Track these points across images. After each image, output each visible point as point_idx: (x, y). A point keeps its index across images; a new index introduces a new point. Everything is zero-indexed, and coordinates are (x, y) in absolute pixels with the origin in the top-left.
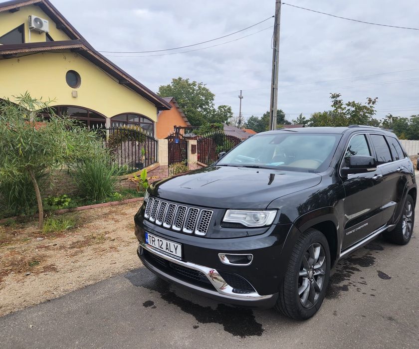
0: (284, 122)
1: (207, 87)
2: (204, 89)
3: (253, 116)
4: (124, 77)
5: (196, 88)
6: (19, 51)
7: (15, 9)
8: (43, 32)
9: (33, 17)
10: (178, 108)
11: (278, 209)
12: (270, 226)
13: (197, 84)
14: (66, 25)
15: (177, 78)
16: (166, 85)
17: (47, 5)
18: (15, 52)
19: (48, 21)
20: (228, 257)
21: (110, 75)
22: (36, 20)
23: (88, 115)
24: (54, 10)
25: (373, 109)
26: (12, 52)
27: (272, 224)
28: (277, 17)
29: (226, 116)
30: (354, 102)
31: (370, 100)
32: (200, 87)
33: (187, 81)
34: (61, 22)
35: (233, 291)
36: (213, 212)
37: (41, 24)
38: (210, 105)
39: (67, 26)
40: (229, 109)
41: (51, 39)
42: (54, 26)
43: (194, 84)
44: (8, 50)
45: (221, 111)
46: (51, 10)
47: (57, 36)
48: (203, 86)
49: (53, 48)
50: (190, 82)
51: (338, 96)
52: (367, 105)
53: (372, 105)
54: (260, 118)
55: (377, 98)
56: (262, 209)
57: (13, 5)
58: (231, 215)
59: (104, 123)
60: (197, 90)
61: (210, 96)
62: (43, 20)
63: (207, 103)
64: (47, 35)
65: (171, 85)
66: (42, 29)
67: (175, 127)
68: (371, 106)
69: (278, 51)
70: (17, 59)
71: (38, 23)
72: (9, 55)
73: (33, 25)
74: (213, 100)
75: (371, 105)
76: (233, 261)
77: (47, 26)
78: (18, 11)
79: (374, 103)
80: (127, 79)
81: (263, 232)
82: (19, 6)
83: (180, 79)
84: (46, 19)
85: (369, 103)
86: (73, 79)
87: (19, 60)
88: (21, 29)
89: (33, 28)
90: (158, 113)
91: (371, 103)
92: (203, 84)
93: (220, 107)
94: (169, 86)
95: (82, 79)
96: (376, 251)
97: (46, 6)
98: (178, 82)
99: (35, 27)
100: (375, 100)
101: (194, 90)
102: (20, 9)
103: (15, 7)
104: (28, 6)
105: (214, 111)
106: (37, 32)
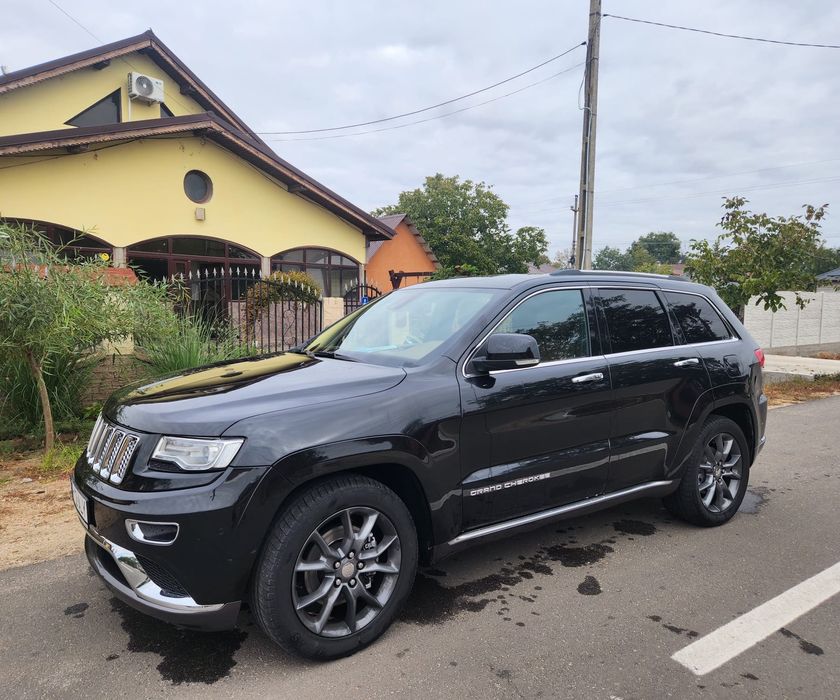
0: (679, 258)
1: (493, 191)
2: (489, 195)
3: (607, 248)
4: (295, 178)
5: (472, 193)
6: (92, 140)
7: (102, 62)
8: (154, 101)
9: (136, 76)
10: (418, 235)
11: (245, 438)
12: (224, 469)
13: (473, 185)
14: (195, 86)
15: (433, 175)
16: (411, 189)
17: (160, 52)
18: (84, 141)
19: (162, 82)
20: (143, 527)
21: (270, 177)
22: (140, 80)
23: (227, 254)
24: (174, 61)
25: (817, 229)
26: (79, 142)
27: (229, 466)
28: (592, 45)
29: (533, 248)
30: (765, 215)
31: (810, 210)
32: (479, 192)
33: (453, 180)
34: (187, 82)
35: (162, 593)
36: (138, 439)
37: (150, 86)
38: (500, 226)
39: (198, 89)
40: (541, 234)
41: (170, 113)
42: (175, 90)
43: (467, 187)
44: (72, 138)
45: (524, 239)
46: (168, 60)
47: (180, 108)
48: (485, 190)
49: (156, 131)
50: (460, 182)
51: (740, 202)
52: (803, 221)
53: (816, 221)
54: (623, 252)
55: (826, 206)
56: (213, 437)
57: (99, 55)
58: (169, 447)
59: (258, 267)
60: (474, 198)
61: (498, 209)
62: (153, 80)
63: (493, 224)
64: (163, 106)
65: (423, 190)
66: (152, 97)
67: (391, 273)
68: (813, 224)
69: (595, 115)
70: (93, 153)
71: (145, 86)
72: (74, 147)
73: (135, 91)
74: (505, 216)
75: (813, 220)
76: (150, 535)
77: (162, 90)
78: (106, 66)
79: (818, 216)
80: (301, 182)
81: (209, 481)
82: (108, 56)
83: (439, 177)
84: (160, 79)
85: (808, 218)
86: (198, 186)
87: (96, 155)
88: (115, 97)
89: (135, 95)
90: (368, 246)
91: (814, 217)
92: (486, 185)
93: (521, 232)
94: (418, 191)
95: (214, 186)
96: (631, 536)
97: (159, 54)
98: (435, 182)
99: (138, 94)
100: (822, 209)
101: (465, 198)
102: (111, 63)
103: (101, 59)
104: (127, 55)
105: (508, 238)
106: (144, 102)
